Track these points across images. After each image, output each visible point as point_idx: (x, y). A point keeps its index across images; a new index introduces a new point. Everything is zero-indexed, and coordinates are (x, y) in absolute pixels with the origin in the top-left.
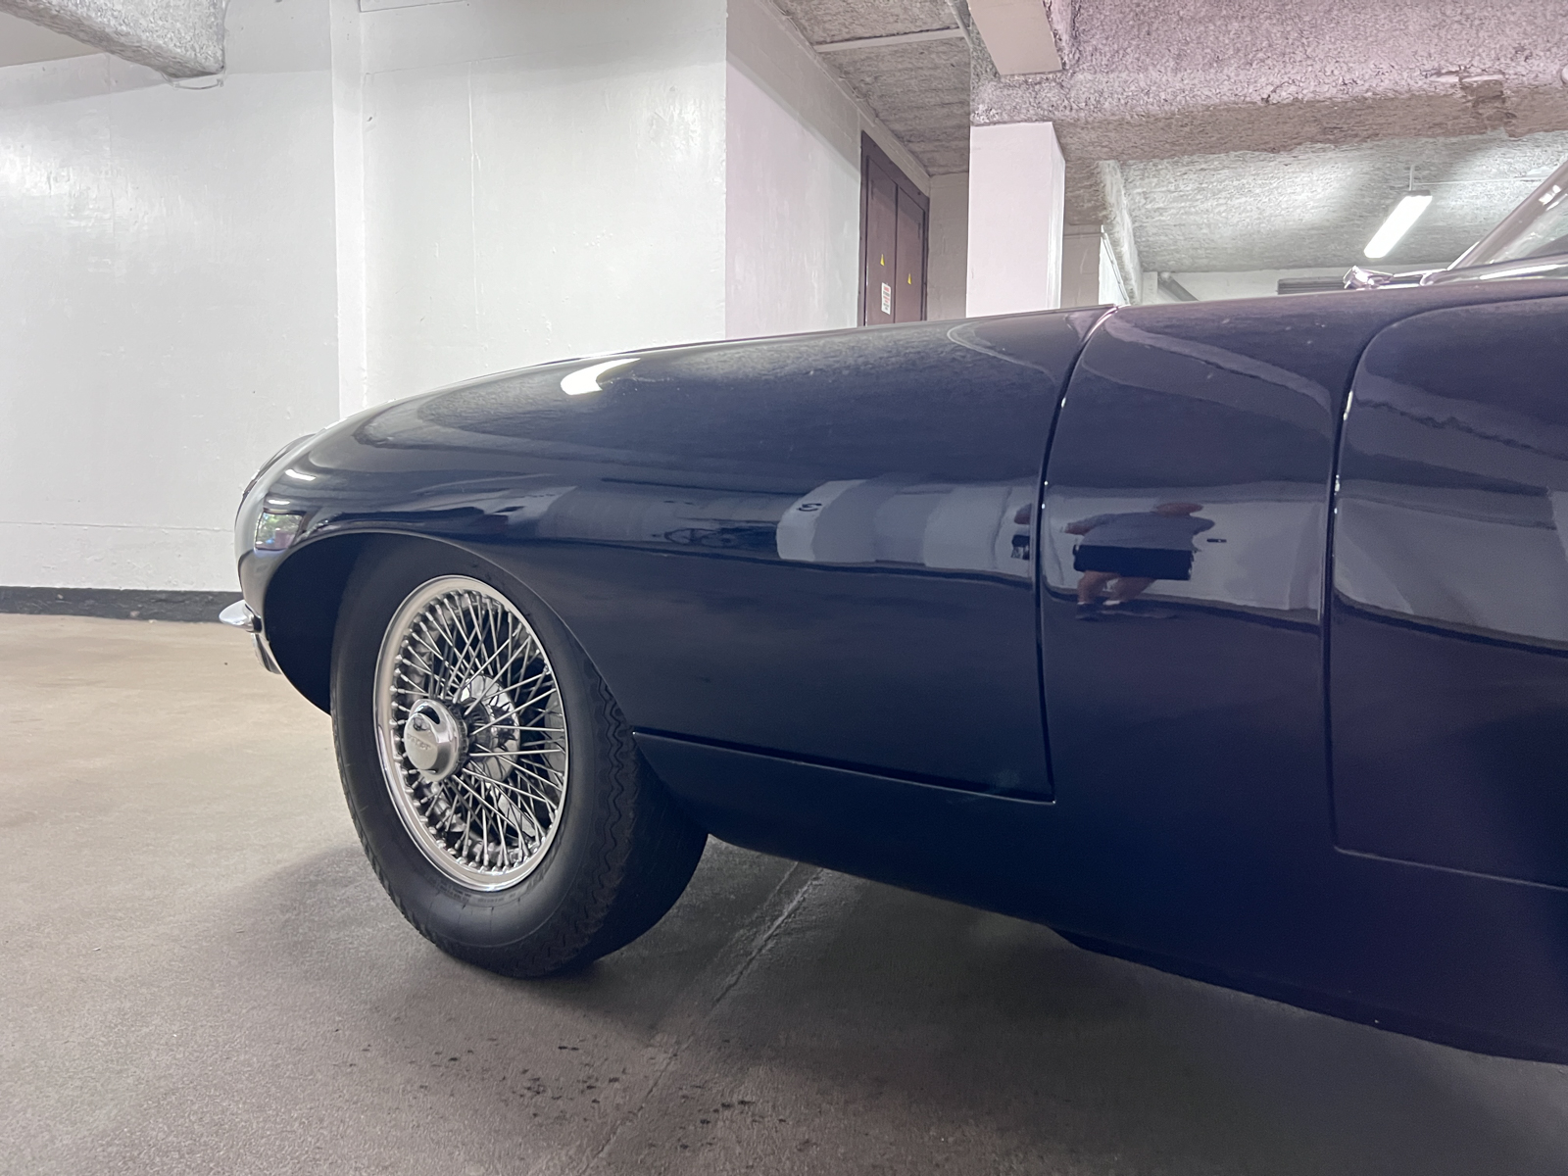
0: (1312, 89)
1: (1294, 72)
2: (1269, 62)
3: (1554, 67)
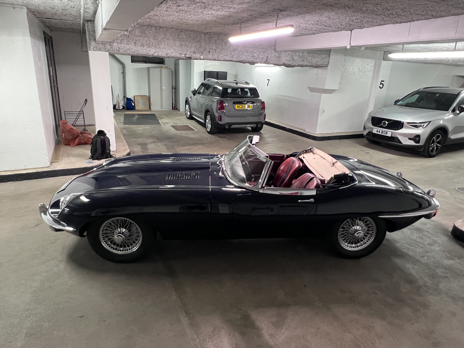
0: (161, 54)
1: (157, 50)
2: (153, 47)
3: (199, 56)
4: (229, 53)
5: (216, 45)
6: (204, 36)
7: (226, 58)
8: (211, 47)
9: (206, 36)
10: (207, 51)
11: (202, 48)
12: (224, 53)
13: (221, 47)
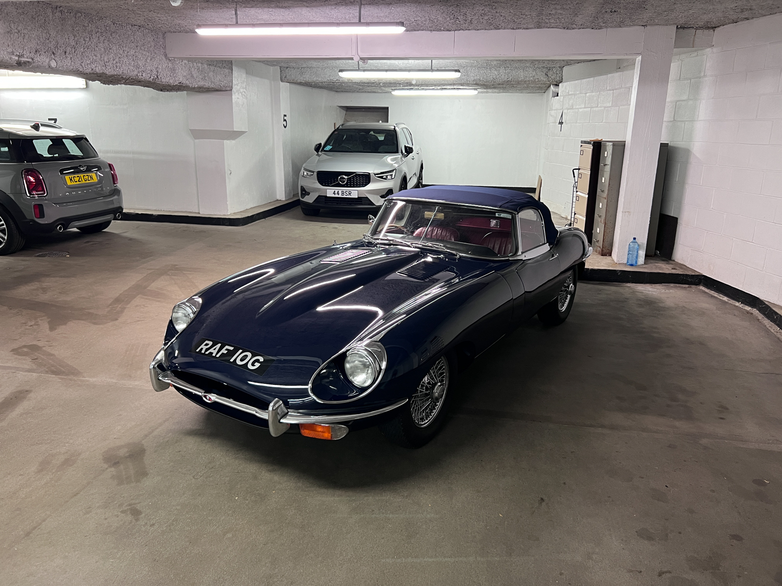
3: (48, 60)
4: (98, 55)
5: (75, 36)
6: (51, 14)
7: (96, 67)
8: (67, 40)
9: (56, 15)
10: (62, 51)
11: (50, 41)
12: (90, 57)
13: (84, 42)
